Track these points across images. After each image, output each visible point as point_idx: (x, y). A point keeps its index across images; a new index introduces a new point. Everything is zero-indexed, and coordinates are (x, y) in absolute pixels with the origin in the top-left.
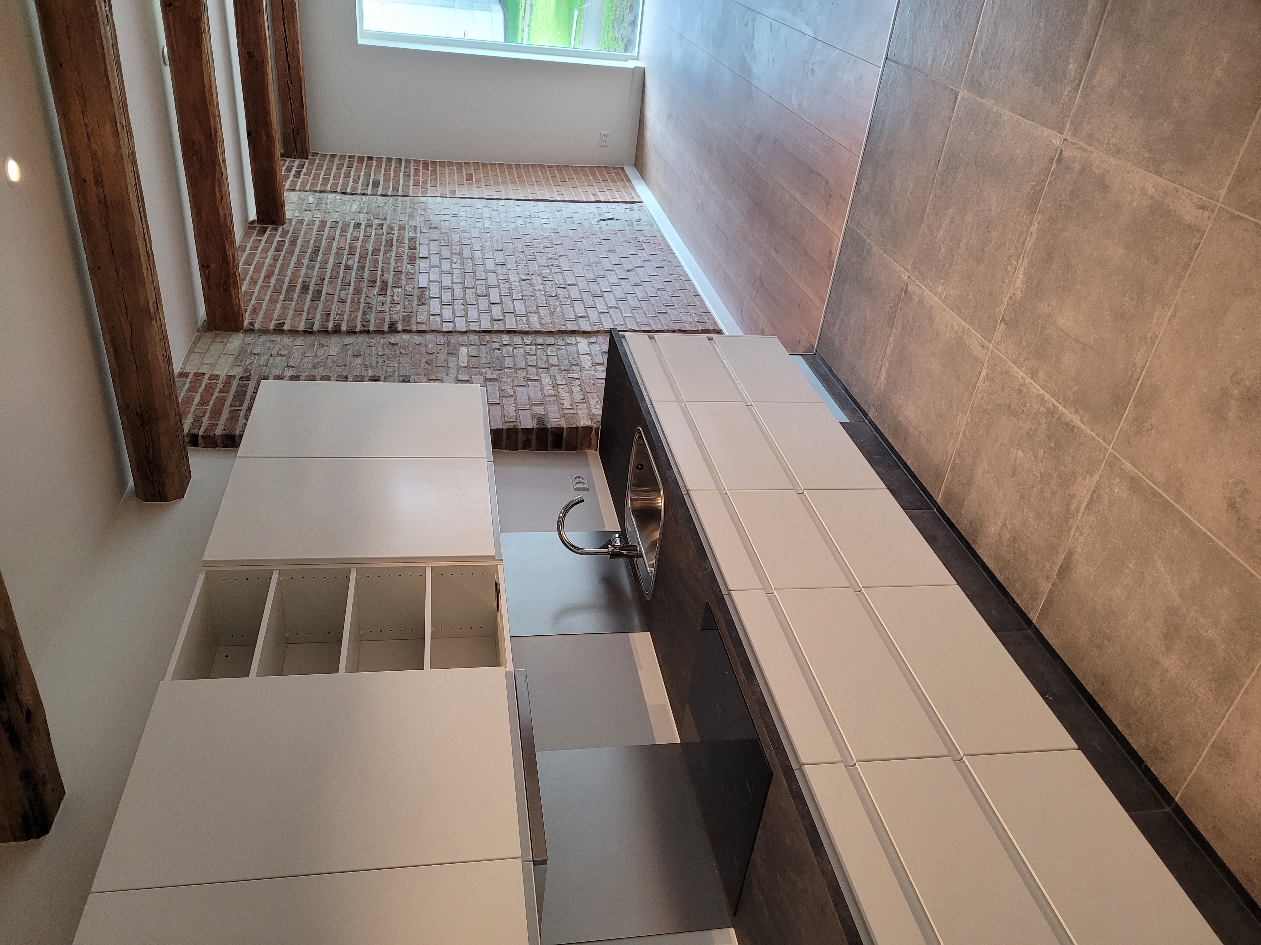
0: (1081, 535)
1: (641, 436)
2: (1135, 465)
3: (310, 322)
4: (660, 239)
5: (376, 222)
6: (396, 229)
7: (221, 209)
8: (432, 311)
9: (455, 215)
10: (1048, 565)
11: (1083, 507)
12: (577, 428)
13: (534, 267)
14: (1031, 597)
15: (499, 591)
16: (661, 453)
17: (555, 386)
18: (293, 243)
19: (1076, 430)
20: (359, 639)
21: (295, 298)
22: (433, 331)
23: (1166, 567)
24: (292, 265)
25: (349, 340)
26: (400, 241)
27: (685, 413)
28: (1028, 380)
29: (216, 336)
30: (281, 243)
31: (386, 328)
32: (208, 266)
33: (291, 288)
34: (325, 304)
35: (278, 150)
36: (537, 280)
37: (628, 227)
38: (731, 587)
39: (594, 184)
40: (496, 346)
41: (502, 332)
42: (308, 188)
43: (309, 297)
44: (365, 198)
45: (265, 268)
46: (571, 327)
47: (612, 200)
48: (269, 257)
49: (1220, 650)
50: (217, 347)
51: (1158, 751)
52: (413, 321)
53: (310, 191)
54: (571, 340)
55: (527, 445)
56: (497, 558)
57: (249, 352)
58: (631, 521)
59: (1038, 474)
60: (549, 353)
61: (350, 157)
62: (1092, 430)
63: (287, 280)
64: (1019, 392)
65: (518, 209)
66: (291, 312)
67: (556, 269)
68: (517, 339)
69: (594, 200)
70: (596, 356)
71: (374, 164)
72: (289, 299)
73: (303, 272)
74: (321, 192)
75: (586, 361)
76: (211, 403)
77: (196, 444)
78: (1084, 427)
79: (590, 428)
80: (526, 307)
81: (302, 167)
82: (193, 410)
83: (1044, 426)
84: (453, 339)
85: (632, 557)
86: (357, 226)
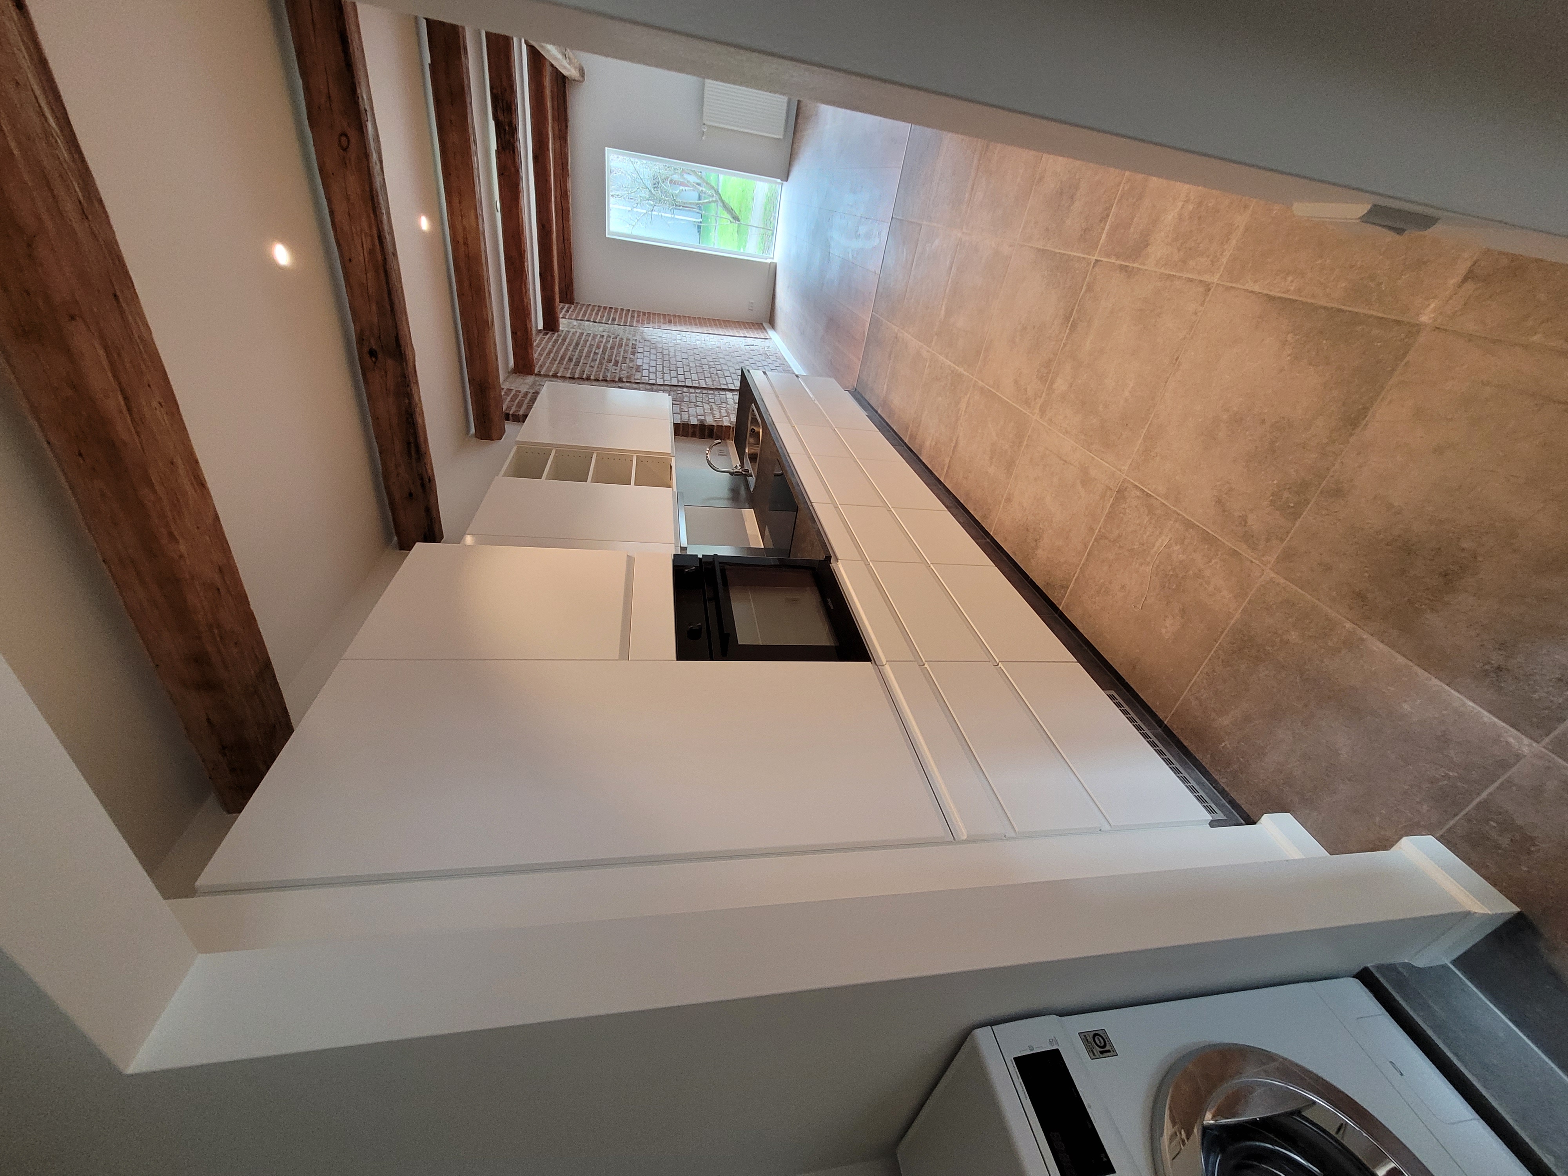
0: (962, 427)
1: (753, 408)
2: (983, 381)
3: (573, 373)
4: (780, 355)
5: (613, 336)
8: (644, 375)
9: (660, 337)
11: (963, 413)
12: (722, 426)
13: (705, 361)
15: (672, 470)
17: (712, 409)
18: (564, 340)
19: (962, 376)
21: (565, 363)
22: (643, 383)
24: (563, 349)
25: (595, 384)
26: (627, 345)
29: (520, 375)
30: (556, 341)
31: (617, 379)
32: (516, 333)
33: (563, 358)
34: (581, 367)
35: (557, 300)
36: (706, 368)
37: (761, 349)
39: (745, 330)
40: (679, 392)
41: (683, 386)
42: (573, 318)
43: (573, 364)
44: (607, 325)
45: (547, 349)
46: (723, 387)
47: (753, 337)
48: (550, 345)
49: (1009, 453)
50: (520, 379)
52: (633, 378)
53: (575, 319)
54: (722, 392)
55: (693, 435)
56: (672, 455)
57: (537, 383)
58: (747, 460)
59: (947, 406)
60: (710, 397)
61: (599, 306)
62: (968, 372)
63: (560, 356)
65: (698, 337)
66: (562, 369)
67: (718, 363)
68: (692, 390)
69: (743, 336)
72: (561, 363)
73: (569, 353)
74: (581, 320)
75: (731, 402)
76: (517, 401)
77: (508, 419)
78: (965, 373)
79: (730, 426)
80: (698, 377)
81: (570, 308)
82: (507, 403)
83: (950, 380)
84: (655, 387)
85: (746, 475)
86: (602, 336)
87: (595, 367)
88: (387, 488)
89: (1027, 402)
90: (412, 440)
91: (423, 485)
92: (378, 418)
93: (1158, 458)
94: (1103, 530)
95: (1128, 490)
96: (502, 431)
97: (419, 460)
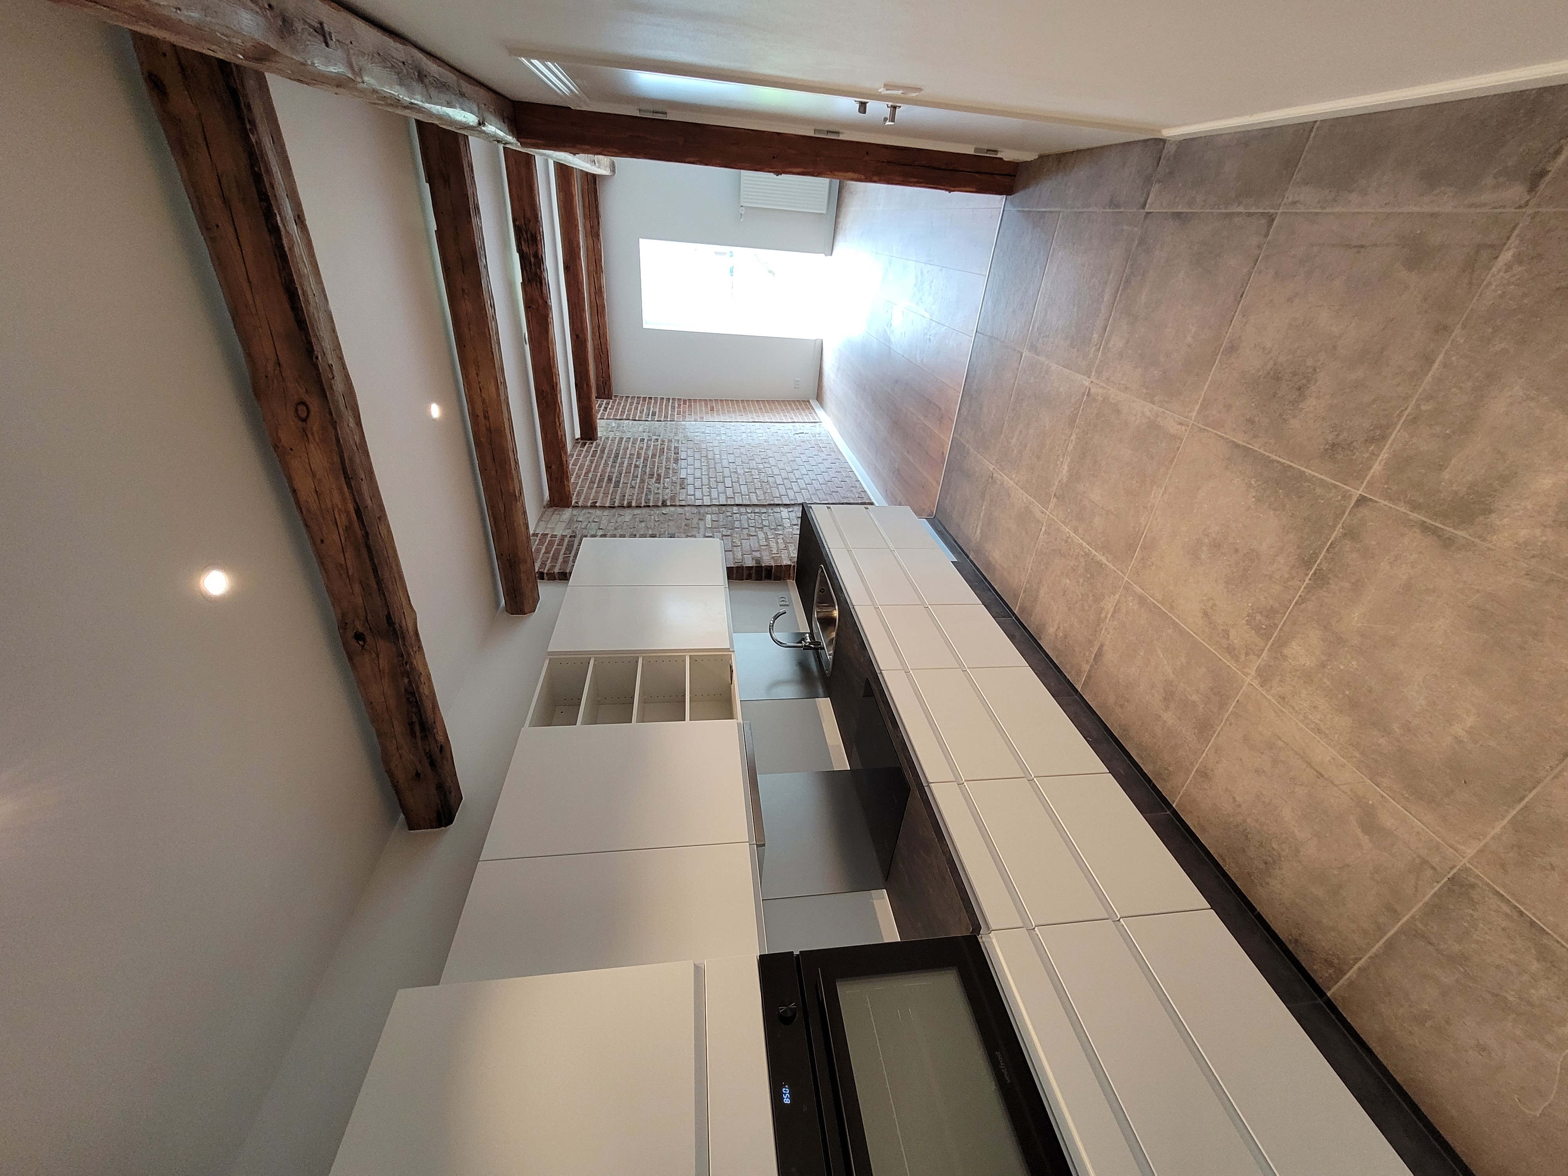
0: (1108, 634)
1: (822, 571)
2: (1142, 589)
3: (613, 500)
4: (834, 445)
5: (655, 437)
7: (559, 432)
8: (689, 493)
9: (703, 433)
10: (1087, 654)
11: (1109, 615)
12: (781, 566)
13: (753, 464)
14: (1077, 675)
15: (732, 671)
16: (836, 582)
17: (767, 539)
18: (603, 451)
19: (1103, 566)
20: (643, 701)
21: (604, 485)
22: (689, 505)
23: (1164, 654)
24: (602, 465)
25: (637, 511)
26: (669, 449)
27: (852, 557)
28: (1072, 534)
29: (555, 510)
30: (594, 454)
31: (660, 504)
32: (551, 467)
33: (601, 480)
34: (622, 489)
35: (594, 394)
36: (755, 473)
37: (813, 438)
38: (882, 669)
39: (791, 411)
40: (729, 514)
41: (733, 505)
42: (611, 417)
43: (612, 485)
44: (647, 423)
45: (585, 468)
46: (777, 501)
47: (802, 421)
48: (588, 461)
49: (1200, 708)
50: (555, 517)
51: (1161, 774)
52: (677, 500)
53: (613, 419)
54: (777, 509)
55: (749, 577)
56: (731, 650)
57: (575, 520)
58: (817, 625)
59: (1080, 595)
60: (763, 518)
61: (638, 397)
62: (1114, 566)
63: (599, 475)
64: (1066, 541)
65: (743, 428)
66: (601, 495)
67: (766, 465)
68: (743, 510)
69: (791, 421)
70: (793, 519)
71: (653, 401)
72: (599, 486)
73: (609, 469)
74: (620, 419)
75: (787, 523)
76: (552, 553)
77: (542, 578)
78: (1108, 564)
79: (790, 566)
80: (748, 489)
81: (608, 404)
82: (541, 556)
83: (1083, 563)
84: (702, 510)
85: (817, 649)
86: (642, 440)
87: (637, 487)
88: (390, 772)
89: (1230, 651)
90: (415, 719)
91: (433, 763)
92: (372, 703)
93: (1555, 874)
94: (1420, 926)
95: (1479, 890)
96: (536, 600)
97: (425, 738)
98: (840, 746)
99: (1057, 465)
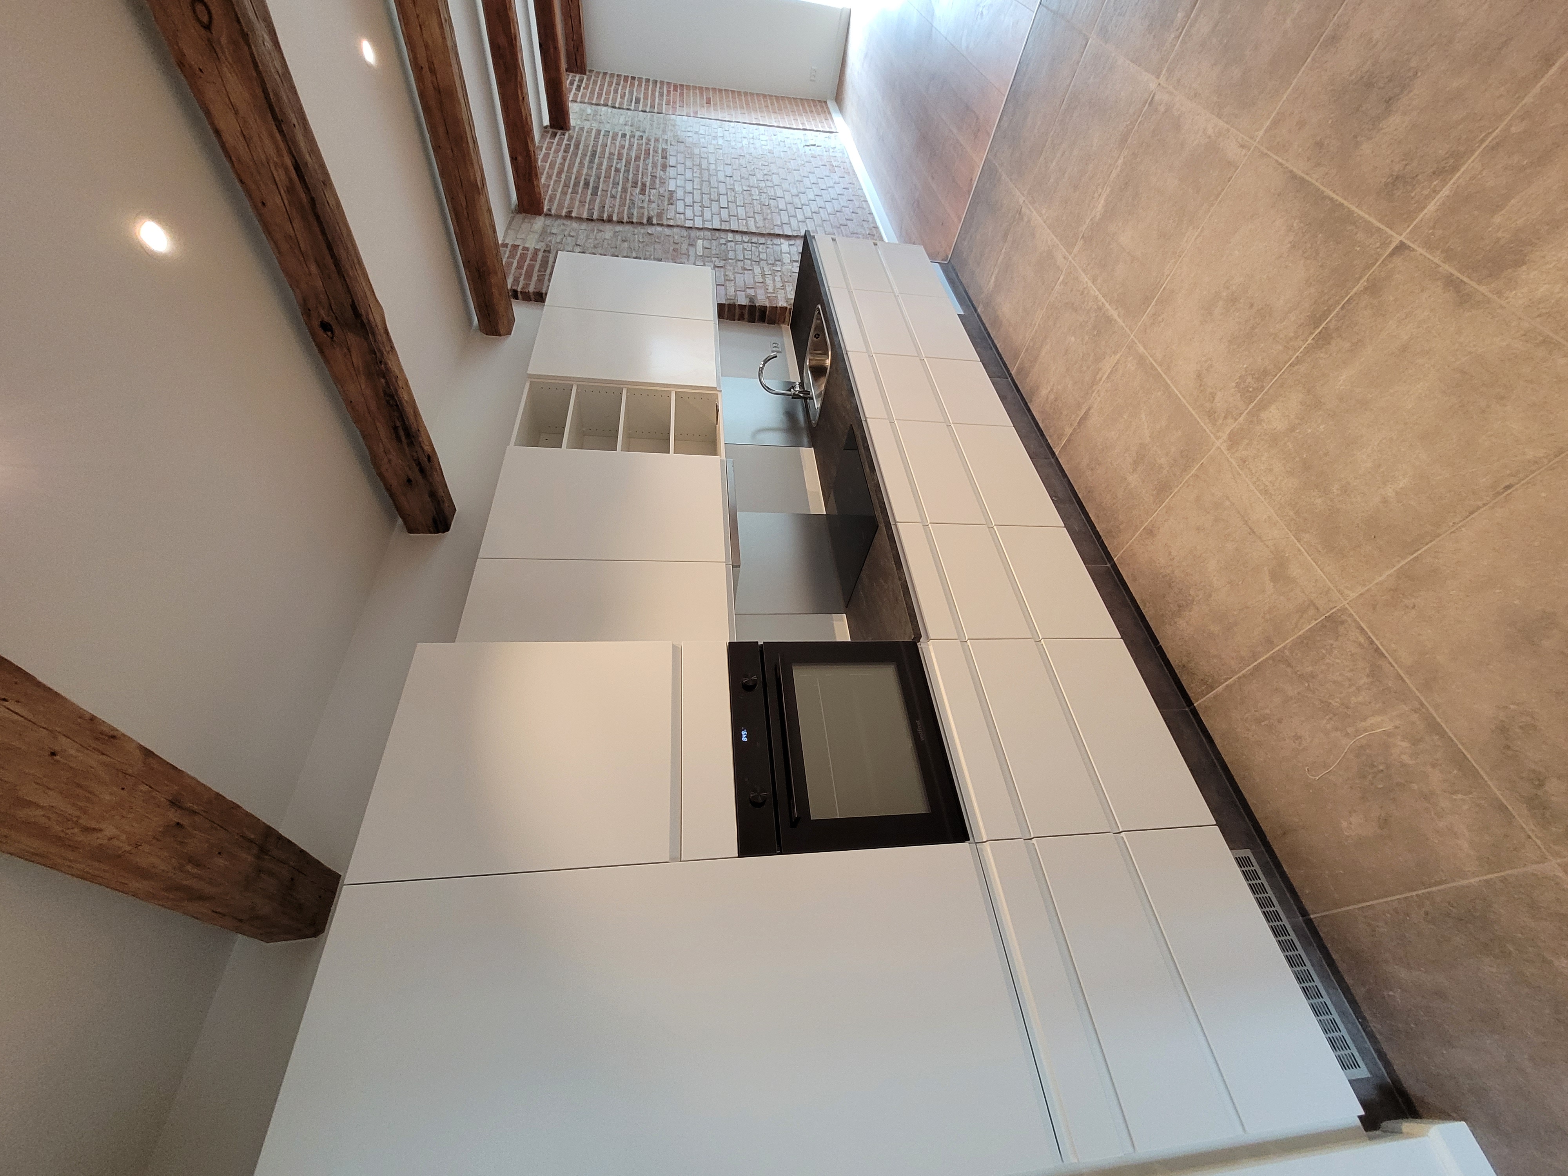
0: (1099, 396)
1: (819, 313)
2: (1145, 348)
3: (591, 212)
4: (849, 165)
5: (638, 134)
6: (653, 141)
7: (523, 110)
8: (678, 210)
9: (696, 133)
10: (1073, 416)
11: (1105, 377)
12: (776, 307)
13: (753, 181)
14: (1058, 438)
15: (718, 411)
16: (832, 326)
17: (763, 275)
18: (577, 147)
19: (1113, 322)
20: (628, 436)
21: (580, 191)
22: (678, 226)
23: (1146, 417)
24: (577, 164)
25: (619, 228)
26: (656, 151)
27: (851, 297)
28: (1090, 284)
29: (525, 217)
30: (568, 146)
31: (645, 221)
32: (516, 158)
33: (576, 184)
34: (601, 198)
35: (563, 65)
36: (755, 192)
37: (825, 153)
38: (867, 416)
39: (803, 114)
40: (723, 241)
41: (727, 231)
42: (586, 101)
43: (590, 192)
44: (629, 112)
45: (557, 166)
46: (778, 231)
47: (815, 129)
48: (560, 157)
49: (1165, 471)
50: (525, 226)
51: (1112, 532)
52: (664, 217)
53: (588, 103)
54: (777, 241)
55: (741, 318)
56: (718, 389)
57: (548, 231)
58: (808, 374)
59: (1081, 354)
60: (761, 250)
61: (618, 76)
62: (1123, 322)
63: (573, 177)
64: (1082, 293)
65: (744, 131)
66: (577, 203)
67: (769, 184)
68: (738, 237)
69: (802, 128)
70: (794, 255)
71: (636, 83)
72: (575, 192)
73: (585, 171)
74: (597, 105)
75: (786, 259)
76: (525, 268)
77: (516, 298)
78: (1119, 320)
79: (786, 308)
80: (746, 213)
81: (581, 81)
82: (513, 272)
83: (1093, 319)
84: (693, 233)
85: (806, 399)
86: (624, 135)
87: (618, 197)
88: (380, 475)
89: (1211, 414)
90: (398, 424)
91: (422, 471)
92: (351, 402)
93: (1414, 611)
94: (1287, 652)
95: (1346, 625)
96: (511, 321)
97: (411, 444)
98: (819, 493)
99: (1093, 198)
